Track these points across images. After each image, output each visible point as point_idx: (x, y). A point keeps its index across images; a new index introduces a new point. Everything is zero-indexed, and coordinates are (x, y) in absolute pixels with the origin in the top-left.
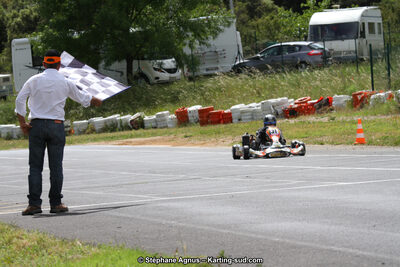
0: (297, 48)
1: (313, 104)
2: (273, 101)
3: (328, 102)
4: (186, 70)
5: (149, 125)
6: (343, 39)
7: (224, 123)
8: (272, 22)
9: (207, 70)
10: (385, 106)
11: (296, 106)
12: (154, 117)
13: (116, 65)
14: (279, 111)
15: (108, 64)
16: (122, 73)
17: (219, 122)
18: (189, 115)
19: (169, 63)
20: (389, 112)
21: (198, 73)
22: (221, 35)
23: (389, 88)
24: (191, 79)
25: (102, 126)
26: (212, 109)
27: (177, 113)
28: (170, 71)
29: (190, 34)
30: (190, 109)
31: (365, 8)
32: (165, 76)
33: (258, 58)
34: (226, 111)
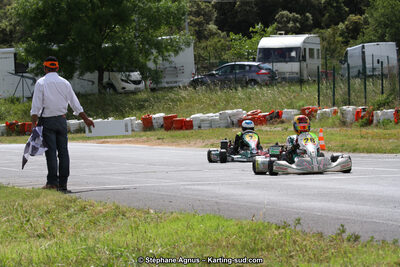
0: (248, 68)
1: (264, 116)
2: (229, 112)
3: (279, 115)
4: (148, 83)
6: (287, 62)
7: (187, 129)
8: (219, 44)
9: (167, 83)
10: (330, 121)
11: (250, 117)
13: (88, 76)
14: (235, 121)
15: (82, 74)
16: (93, 83)
17: (181, 128)
18: (153, 121)
19: (136, 75)
20: (333, 125)
21: (160, 86)
22: (181, 53)
23: (334, 105)
24: (153, 90)
25: (77, 127)
26: (176, 117)
27: (143, 120)
28: (135, 82)
29: (154, 51)
30: (154, 116)
31: (307, 35)
32: (131, 87)
33: (213, 75)
34: (188, 119)
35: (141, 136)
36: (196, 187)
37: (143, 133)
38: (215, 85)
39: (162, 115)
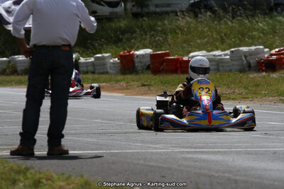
2: (244, 49)
4: (129, 5)
5: (85, 69)
7: (181, 73)
9: (157, 6)
11: (274, 57)
12: (92, 59)
14: (253, 61)
17: (174, 71)
18: (136, 60)
21: (145, 10)
24: (136, 15)
26: (168, 54)
27: (121, 57)
30: (138, 53)
32: (105, 10)
34: (185, 58)
35: (117, 81)
36: (200, 156)
37: (120, 77)
38: (225, 10)
39: (149, 51)
